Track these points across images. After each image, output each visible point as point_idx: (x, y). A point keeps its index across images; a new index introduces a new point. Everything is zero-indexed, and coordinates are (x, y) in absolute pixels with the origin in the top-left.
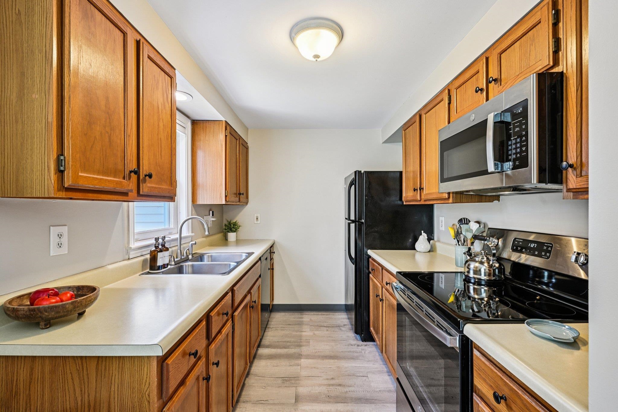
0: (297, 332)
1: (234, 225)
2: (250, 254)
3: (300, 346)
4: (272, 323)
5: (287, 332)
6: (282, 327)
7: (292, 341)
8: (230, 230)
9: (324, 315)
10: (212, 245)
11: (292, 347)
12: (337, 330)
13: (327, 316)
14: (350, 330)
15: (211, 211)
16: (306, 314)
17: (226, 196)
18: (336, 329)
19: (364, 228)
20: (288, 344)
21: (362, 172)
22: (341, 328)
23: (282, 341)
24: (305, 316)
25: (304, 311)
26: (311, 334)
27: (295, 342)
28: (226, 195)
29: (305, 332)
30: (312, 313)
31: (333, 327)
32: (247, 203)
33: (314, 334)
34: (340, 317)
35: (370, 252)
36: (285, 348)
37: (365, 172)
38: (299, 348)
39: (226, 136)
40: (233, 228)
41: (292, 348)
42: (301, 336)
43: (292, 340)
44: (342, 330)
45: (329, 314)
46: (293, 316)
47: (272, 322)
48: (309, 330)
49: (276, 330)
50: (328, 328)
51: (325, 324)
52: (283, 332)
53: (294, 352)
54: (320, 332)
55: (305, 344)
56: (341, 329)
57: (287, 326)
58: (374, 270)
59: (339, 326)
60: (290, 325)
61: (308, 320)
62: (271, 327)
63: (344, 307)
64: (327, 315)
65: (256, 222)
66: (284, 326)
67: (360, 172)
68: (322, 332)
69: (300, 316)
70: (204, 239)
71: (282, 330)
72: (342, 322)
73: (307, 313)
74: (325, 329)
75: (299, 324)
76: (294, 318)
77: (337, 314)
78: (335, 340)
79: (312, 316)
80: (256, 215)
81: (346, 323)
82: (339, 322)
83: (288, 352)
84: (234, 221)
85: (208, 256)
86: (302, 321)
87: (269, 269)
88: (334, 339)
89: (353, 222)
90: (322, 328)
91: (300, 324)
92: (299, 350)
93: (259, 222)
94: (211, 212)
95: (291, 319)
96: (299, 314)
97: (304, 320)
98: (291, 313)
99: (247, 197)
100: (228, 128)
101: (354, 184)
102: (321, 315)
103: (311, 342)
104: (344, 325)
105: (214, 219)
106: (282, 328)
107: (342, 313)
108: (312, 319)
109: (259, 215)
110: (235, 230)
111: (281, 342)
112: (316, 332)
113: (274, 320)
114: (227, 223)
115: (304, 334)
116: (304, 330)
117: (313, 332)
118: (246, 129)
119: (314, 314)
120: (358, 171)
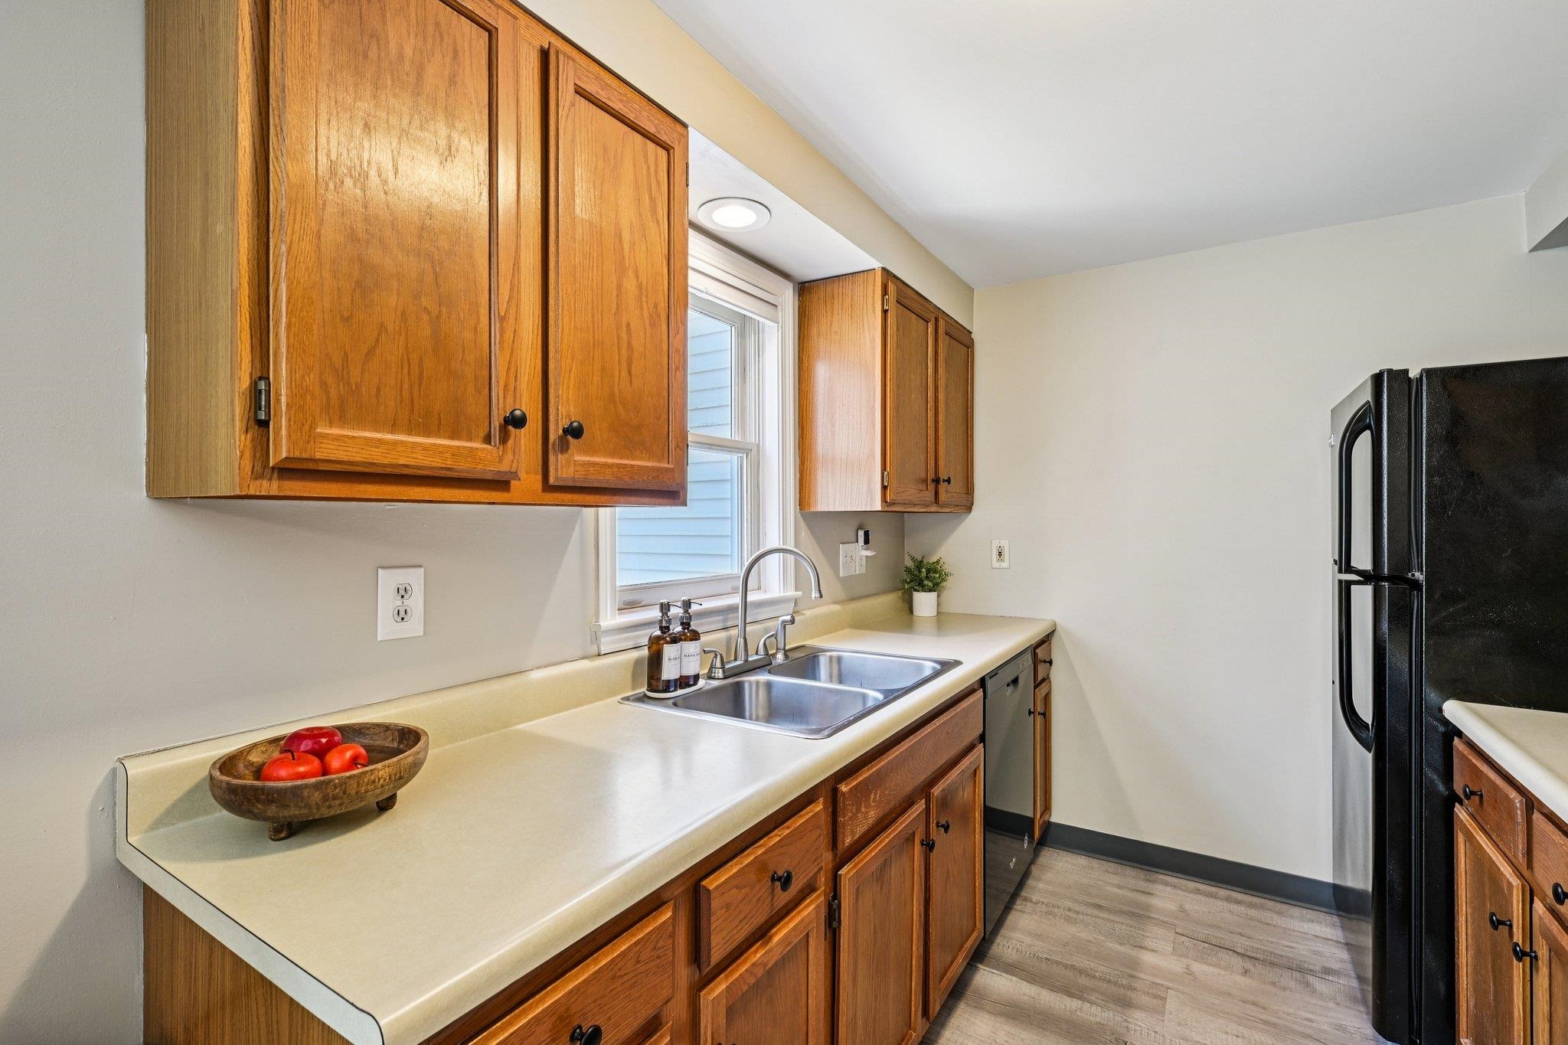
0: (1121, 944)
1: (928, 571)
2: (946, 666)
3: (1125, 1003)
4: (1041, 885)
5: (1084, 935)
6: (1069, 910)
7: (1097, 974)
8: (919, 584)
9: (1238, 902)
10: (863, 624)
11: (1093, 998)
12: (1292, 984)
13: (1252, 912)
14: (1355, 1000)
15: (861, 529)
16: (1166, 884)
17: (884, 488)
18: (1287, 979)
19: (1421, 604)
20: (1083, 981)
21: (1412, 375)
22: (1311, 979)
23: (1060, 963)
24: (1160, 887)
25: (1161, 871)
26: (1176, 965)
27: (1109, 981)
28: (886, 484)
29: (1153, 951)
30: (1191, 885)
31: (1272, 964)
32: (969, 508)
33: (1189, 972)
34: (1307, 927)
35: (1455, 711)
36: (1068, 991)
37: (1429, 373)
38: (1119, 1009)
39: (885, 312)
40: (927, 577)
41: (1095, 1003)
42: (1134, 964)
43: (1101, 969)
44: (1314, 991)
45: (1261, 907)
46: (1116, 880)
47: (1039, 880)
48: (1169, 948)
49: (1050, 913)
50: (1248, 965)
51: (1241, 944)
52: (1073, 930)
53: (1098, 1020)
54: (1212, 969)
55: (1145, 999)
56: (1307, 984)
57: (1090, 911)
58: (1481, 796)
59: (1301, 970)
60: (1099, 907)
61: (1172, 906)
62: (1034, 898)
63: (1328, 895)
64: (1251, 905)
65: (995, 564)
66: (1077, 907)
67: (1399, 377)
68: (1223, 972)
69: (1142, 885)
70: (837, 607)
71: (1069, 920)
72: (1315, 953)
73: (1170, 879)
74: (1237, 962)
75: (1133, 914)
76: (1120, 887)
77: (1296, 911)
78: (1274, 1025)
79: (1192, 895)
80: (995, 544)
81: (1335, 966)
82: (1302, 951)
83: (1078, 1013)
84: (934, 559)
85: (831, 658)
86: (1148, 907)
87: (1030, 713)
88: (1274, 1020)
89: (1366, 578)
90: (1225, 956)
91: (1139, 915)
92: (1118, 1018)
93: (1005, 565)
94: (861, 533)
95: (1109, 888)
96: (1142, 874)
97: (1155, 902)
98: (1111, 866)
99: (969, 489)
100: (891, 287)
101: (1368, 427)
102: (1228, 899)
103: (1171, 1004)
104: (1327, 971)
105: (869, 553)
106: (1071, 914)
107: (1322, 916)
108: (1187, 907)
109: (1005, 544)
110: (931, 584)
111: (1058, 963)
112: (1196, 967)
113: (1049, 876)
114: (909, 563)
115: (1147, 958)
116: (1149, 943)
117: (1183, 959)
118: (967, 291)
119: (1198, 892)
120: (1390, 371)
